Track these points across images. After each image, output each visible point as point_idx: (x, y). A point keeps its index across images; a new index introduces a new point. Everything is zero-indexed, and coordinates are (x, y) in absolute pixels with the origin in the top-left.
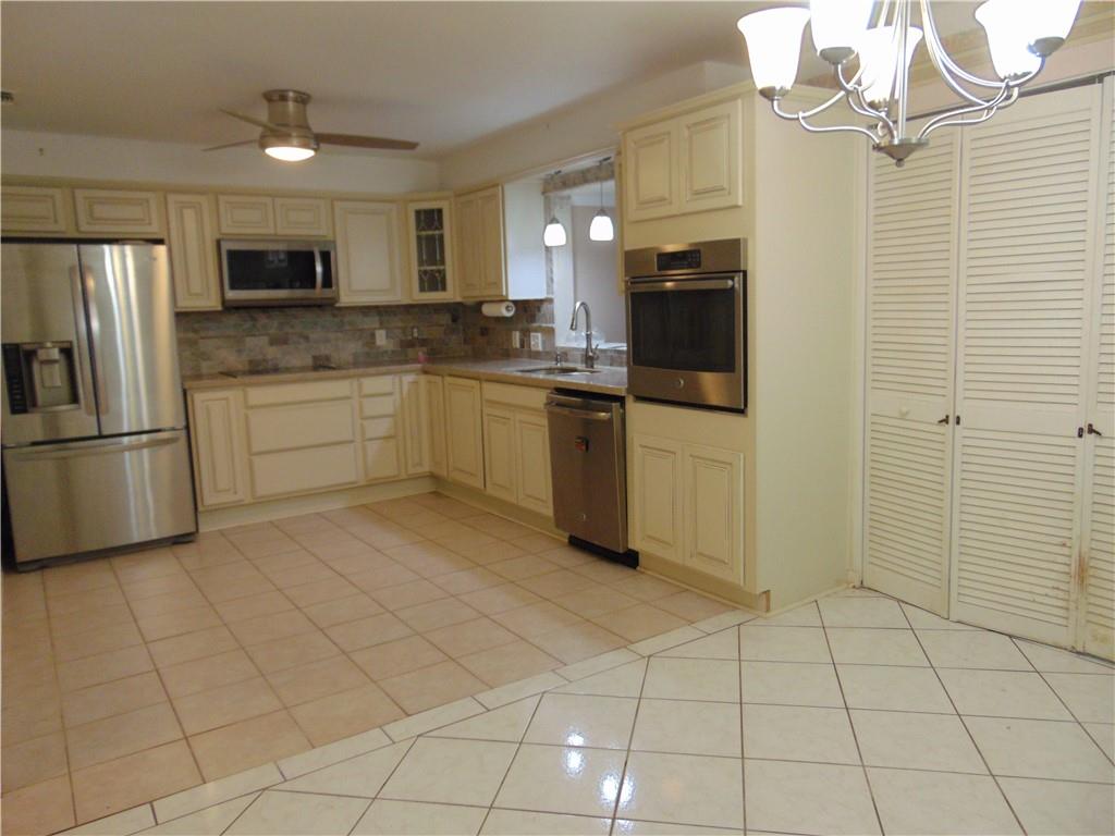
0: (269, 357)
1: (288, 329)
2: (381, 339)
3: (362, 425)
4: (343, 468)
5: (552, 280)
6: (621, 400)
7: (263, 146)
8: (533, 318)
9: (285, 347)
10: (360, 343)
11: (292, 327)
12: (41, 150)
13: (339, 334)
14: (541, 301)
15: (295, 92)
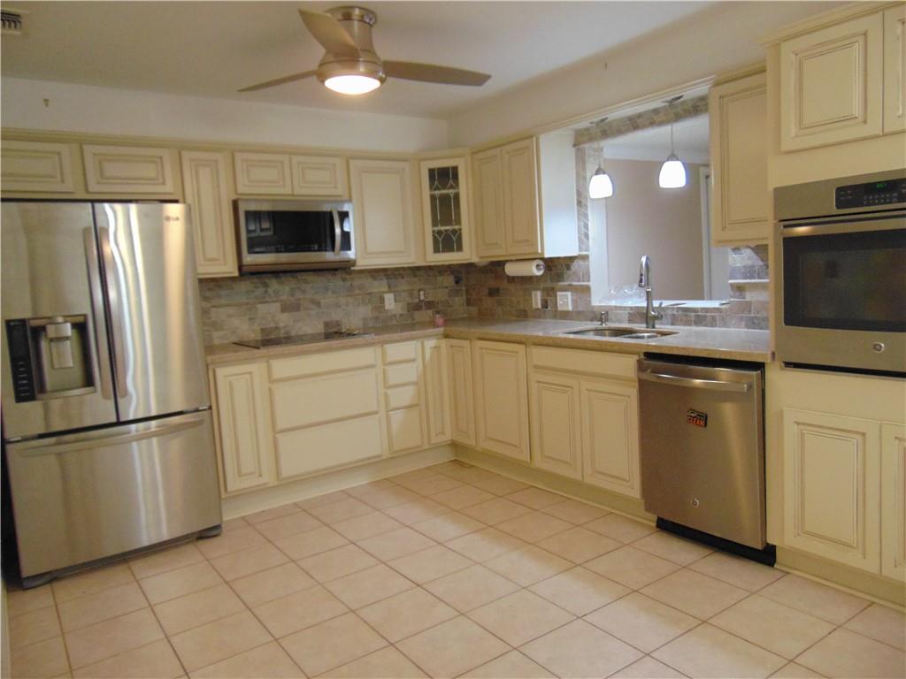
0: (281, 325)
1: (299, 295)
2: (390, 302)
3: (386, 395)
4: (368, 441)
5: (587, 236)
6: (759, 366)
7: (322, 77)
8: (560, 277)
9: (296, 313)
10: (370, 307)
11: (304, 292)
12: (46, 101)
13: (351, 300)
14: (571, 259)
15: (360, 8)
